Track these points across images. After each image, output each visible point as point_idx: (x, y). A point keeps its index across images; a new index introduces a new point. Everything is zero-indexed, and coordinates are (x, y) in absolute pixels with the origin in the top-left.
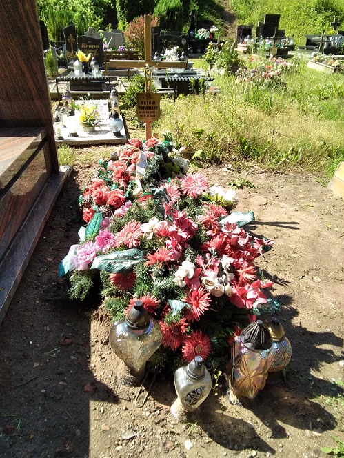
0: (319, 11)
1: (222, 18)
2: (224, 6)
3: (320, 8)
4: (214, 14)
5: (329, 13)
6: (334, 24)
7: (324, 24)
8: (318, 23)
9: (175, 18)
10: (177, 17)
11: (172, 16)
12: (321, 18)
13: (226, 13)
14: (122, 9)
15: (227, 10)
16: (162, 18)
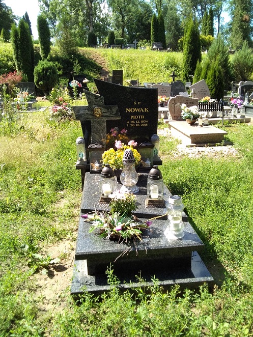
0: (167, 68)
2: (103, 66)
3: (168, 66)
4: (93, 72)
5: (173, 69)
6: (173, 76)
8: (166, 75)
9: (48, 74)
10: (50, 73)
11: (46, 73)
12: (168, 72)
14: (19, 69)
15: (104, 69)
16: (39, 74)
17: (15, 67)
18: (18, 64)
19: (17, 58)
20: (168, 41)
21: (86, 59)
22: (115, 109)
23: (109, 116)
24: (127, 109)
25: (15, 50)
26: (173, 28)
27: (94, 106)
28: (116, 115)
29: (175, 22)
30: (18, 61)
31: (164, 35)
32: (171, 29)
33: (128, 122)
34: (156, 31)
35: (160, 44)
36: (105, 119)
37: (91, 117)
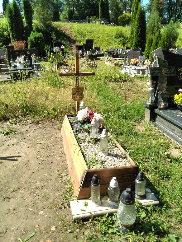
0: (117, 38)
1: (69, 42)
2: (71, 36)
3: (117, 37)
4: (65, 40)
5: (122, 39)
6: (123, 44)
7: (119, 44)
8: (116, 43)
10: (40, 42)
12: (118, 41)
13: (72, 39)
14: (13, 38)
15: (72, 38)
16: (32, 42)
17: (10, 36)
18: (12, 34)
19: (11, 30)
20: (111, 18)
21: (58, 30)
22: (174, 69)
23: (169, 74)
24: (179, 69)
25: (10, 24)
26: (114, 8)
27: (162, 67)
28: (174, 73)
29: (116, 3)
30: (13, 32)
31: (109, 13)
32: (113, 8)
33: (178, 77)
34: (103, 10)
35: (106, 20)
36: (167, 75)
37: (159, 74)
